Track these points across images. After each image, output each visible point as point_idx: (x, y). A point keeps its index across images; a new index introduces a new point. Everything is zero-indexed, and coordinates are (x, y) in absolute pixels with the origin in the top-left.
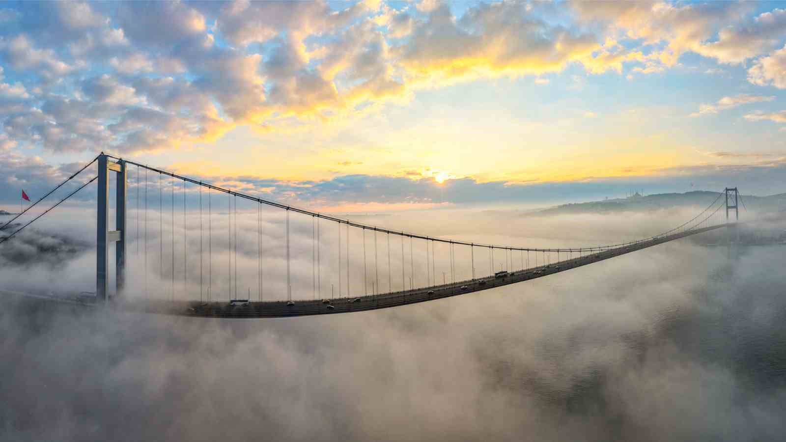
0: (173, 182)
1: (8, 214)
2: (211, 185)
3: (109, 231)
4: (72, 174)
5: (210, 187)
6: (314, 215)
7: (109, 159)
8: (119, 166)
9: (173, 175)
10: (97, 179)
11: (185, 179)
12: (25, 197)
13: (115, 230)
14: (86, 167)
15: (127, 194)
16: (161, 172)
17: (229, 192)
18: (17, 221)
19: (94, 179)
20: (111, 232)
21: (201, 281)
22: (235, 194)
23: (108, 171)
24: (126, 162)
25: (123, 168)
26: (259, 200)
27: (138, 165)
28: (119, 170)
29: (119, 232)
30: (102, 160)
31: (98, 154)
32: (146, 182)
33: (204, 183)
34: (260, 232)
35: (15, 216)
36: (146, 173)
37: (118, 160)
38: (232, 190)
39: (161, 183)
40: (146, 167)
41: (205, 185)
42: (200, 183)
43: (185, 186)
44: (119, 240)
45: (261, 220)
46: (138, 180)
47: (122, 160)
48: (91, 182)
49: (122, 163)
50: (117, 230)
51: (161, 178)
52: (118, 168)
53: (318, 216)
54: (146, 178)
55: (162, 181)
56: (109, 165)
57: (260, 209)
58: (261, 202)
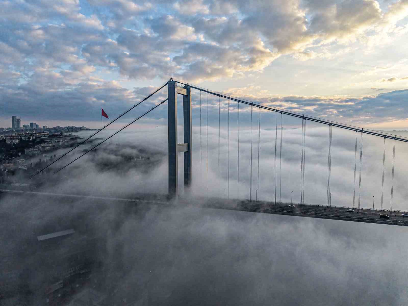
0: (229, 104)
1: (89, 130)
2: (261, 105)
3: (178, 143)
4: (145, 97)
5: (260, 107)
6: (357, 130)
7: (178, 84)
8: (185, 90)
9: (229, 98)
10: (167, 100)
11: (239, 101)
12: (104, 114)
13: (183, 143)
14: (157, 91)
15: (192, 114)
16: (219, 96)
17: (277, 111)
18: (97, 136)
19: (165, 101)
20: (180, 145)
21: (250, 181)
22: (282, 112)
23: (177, 95)
24: (191, 87)
25: (188, 92)
26: (303, 117)
27: (201, 90)
28: (185, 94)
29: (186, 144)
30: (172, 85)
31: (167, 81)
32: (207, 103)
33: (255, 104)
34: (303, 144)
35: (96, 131)
36: (207, 97)
37: (185, 85)
38: (279, 108)
39: (219, 105)
40: (207, 92)
41: (256, 105)
42: (252, 104)
43: (239, 107)
44: (186, 151)
45: (305, 135)
46: (201, 102)
47: (187, 85)
48: (162, 103)
49: (187, 88)
50: (184, 143)
51: (219, 101)
52: (184, 92)
53: (362, 131)
54: (208, 101)
55: (220, 103)
56: (177, 90)
57: (304, 125)
58: (305, 119)
